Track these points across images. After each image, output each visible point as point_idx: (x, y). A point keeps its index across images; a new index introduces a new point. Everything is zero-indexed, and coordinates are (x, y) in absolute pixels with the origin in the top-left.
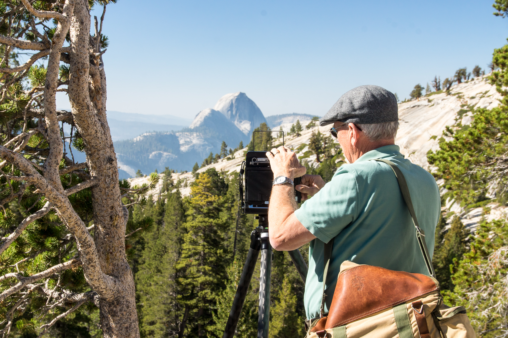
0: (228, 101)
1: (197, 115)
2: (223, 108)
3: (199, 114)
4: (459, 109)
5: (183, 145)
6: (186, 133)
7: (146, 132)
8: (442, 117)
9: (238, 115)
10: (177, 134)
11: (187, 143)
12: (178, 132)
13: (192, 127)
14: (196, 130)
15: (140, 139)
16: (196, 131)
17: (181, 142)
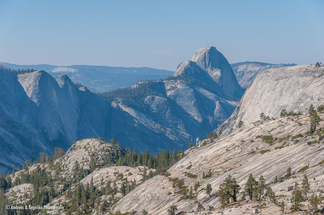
0: (202, 54)
1: (179, 66)
2: (198, 59)
3: (180, 65)
5: (169, 90)
6: (171, 81)
7: (141, 81)
9: (210, 64)
10: (164, 82)
11: (172, 88)
12: (165, 80)
13: (175, 75)
14: (179, 77)
15: (136, 87)
16: (179, 79)
17: (168, 87)
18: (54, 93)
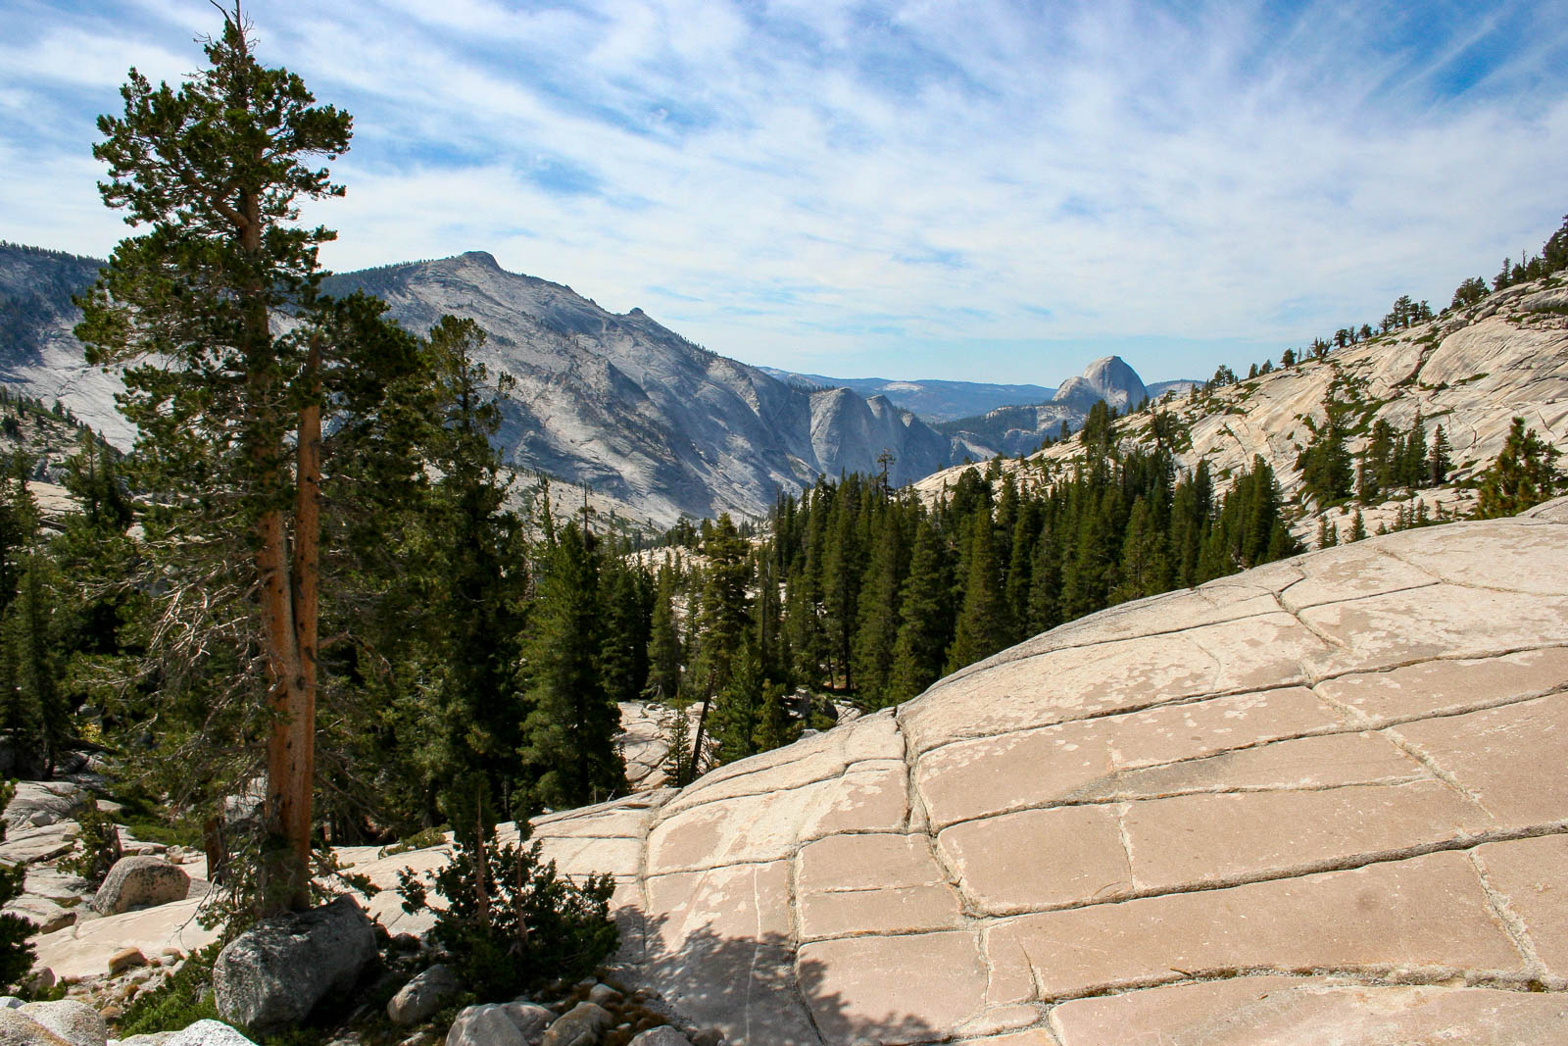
0: (1099, 367)
1: (1063, 385)
2: (1092, 376)
3: (1064, 382)
4: (1332, 380)
5: (1044, 421)
6: (1048, 407)
7: (1002, 407)
8: (1310, 391)
9: (1111, 383)
10: (1037, 408)
11: (1049, 418)
12: (1039, 405)
13: (1055, 398)
15: (993, 415)
16: (1061, 404)
17: (1043, 417)
18: (864, 421)
